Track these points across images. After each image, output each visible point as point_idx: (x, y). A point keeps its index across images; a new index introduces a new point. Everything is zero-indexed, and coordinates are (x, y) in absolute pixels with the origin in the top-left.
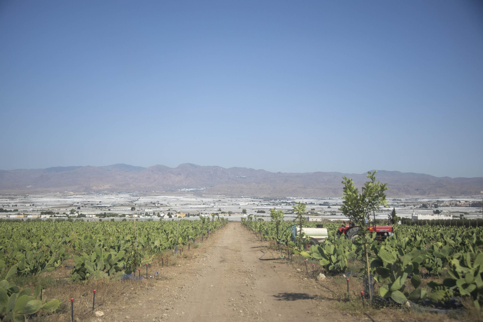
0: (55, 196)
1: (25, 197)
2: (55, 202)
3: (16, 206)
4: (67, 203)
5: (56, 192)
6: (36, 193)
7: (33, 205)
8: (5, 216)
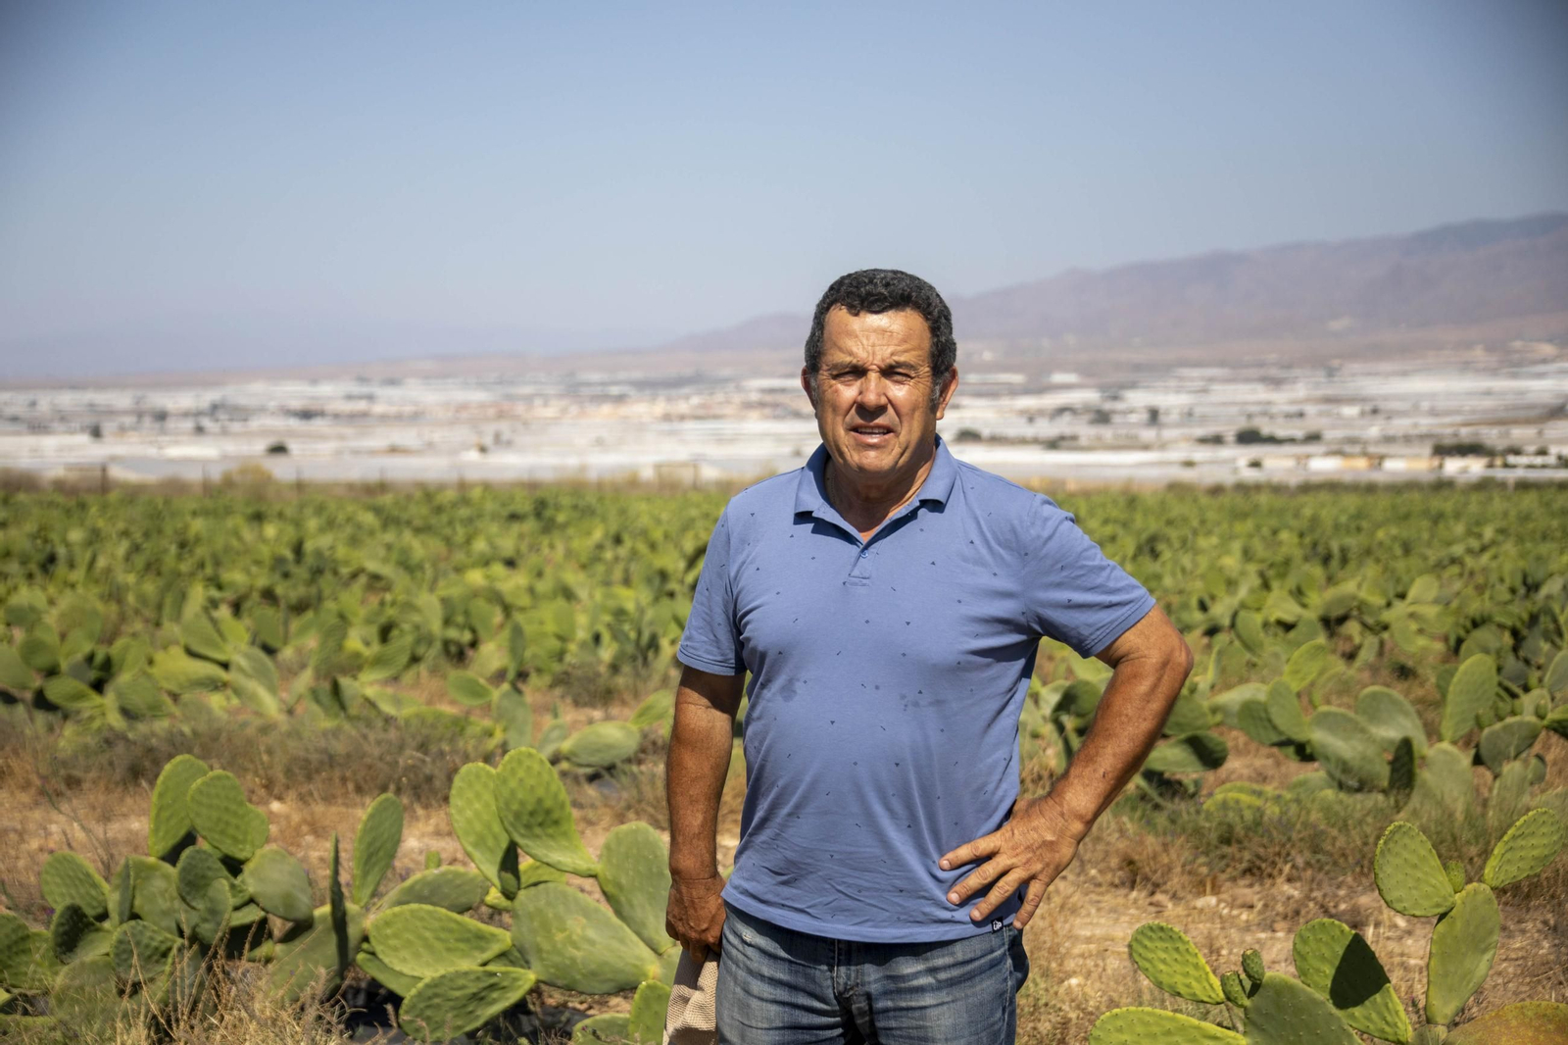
0: (1466, 367)
1: (1331, 373)
2: (1470, 394)
3: (1301, 415)
4: (1531, 398)
5: (1469, 345)
6: (1376, 352)
7: (1375, 411)
8: (1290, 463)
